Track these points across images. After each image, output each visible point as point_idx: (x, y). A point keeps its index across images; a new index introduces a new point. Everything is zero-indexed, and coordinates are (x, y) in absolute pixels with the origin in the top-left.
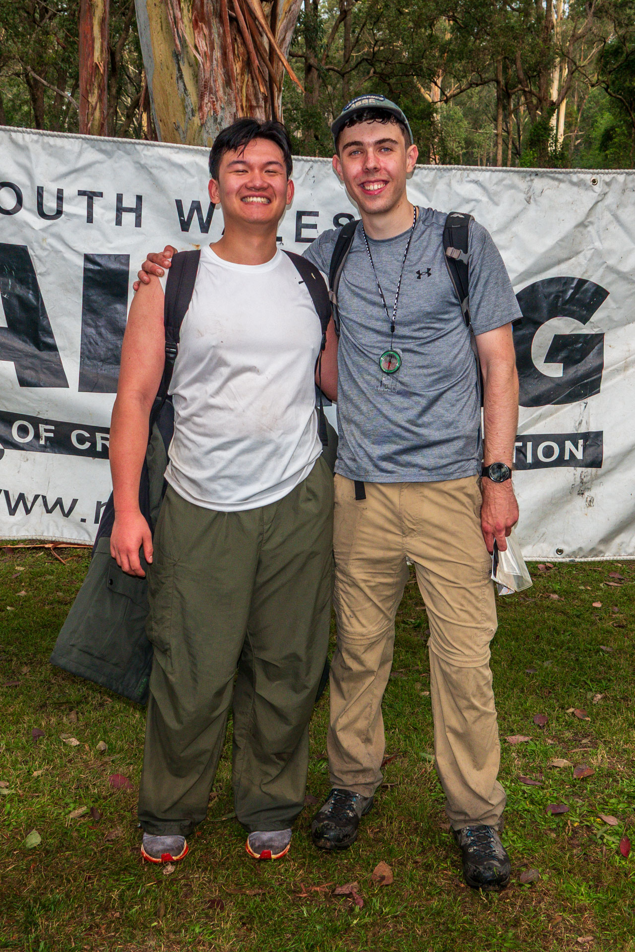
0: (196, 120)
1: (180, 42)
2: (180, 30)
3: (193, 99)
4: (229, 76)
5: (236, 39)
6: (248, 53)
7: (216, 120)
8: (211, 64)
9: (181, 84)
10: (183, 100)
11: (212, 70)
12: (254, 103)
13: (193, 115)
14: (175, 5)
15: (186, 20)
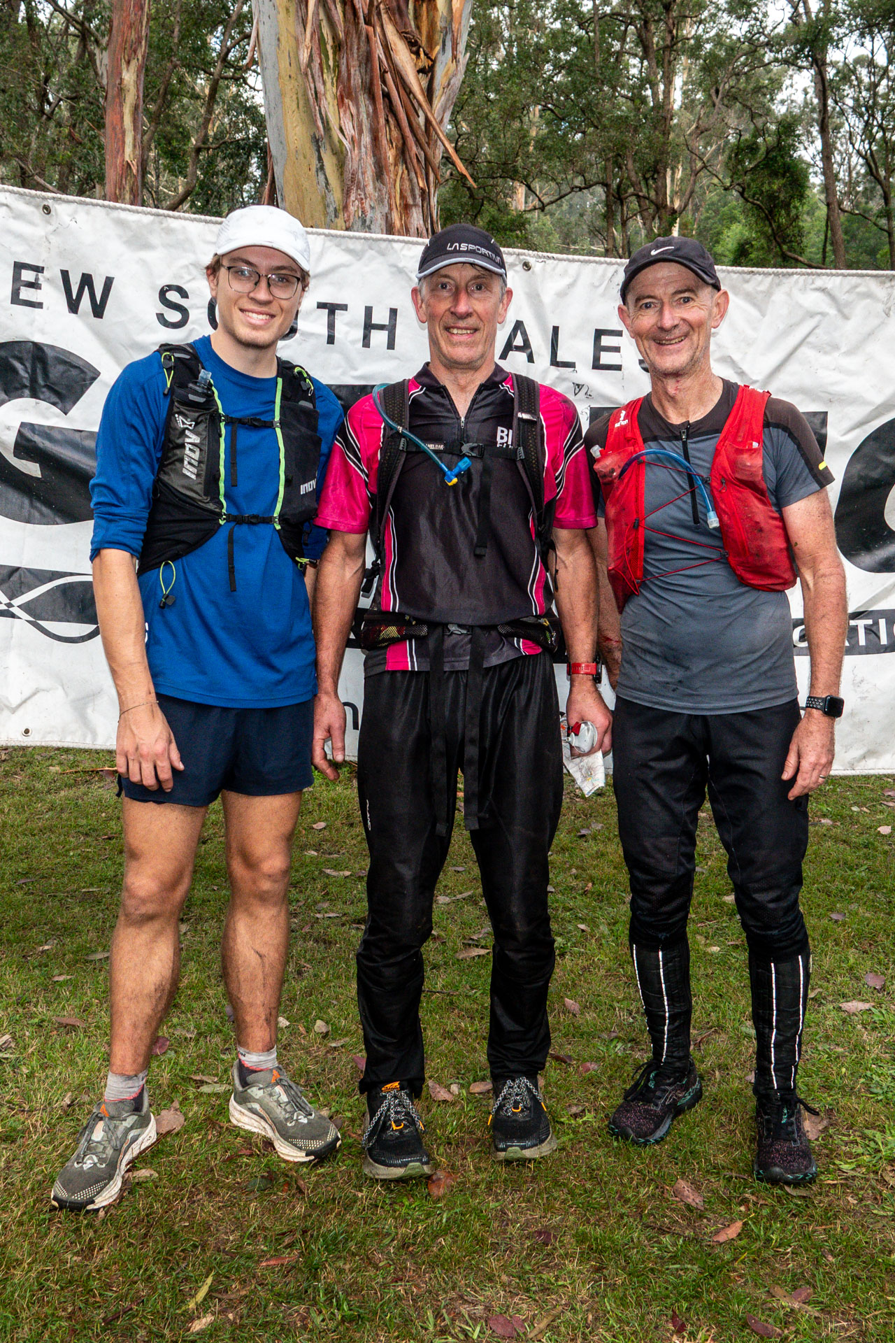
0: (340, 221)
1: (323, 123)
2: (323, 109)
3: (336, 196)
4: (380, 167)
5: (389, 120)
6: (404, 138)
7: (364, 222)
8: (360, 153)
9: (321, 177)
10: (324, 198)
11: (360, 160)
12: (410, 201)
13: (336, 216)
14: (316, 77)
15: (329, 96)
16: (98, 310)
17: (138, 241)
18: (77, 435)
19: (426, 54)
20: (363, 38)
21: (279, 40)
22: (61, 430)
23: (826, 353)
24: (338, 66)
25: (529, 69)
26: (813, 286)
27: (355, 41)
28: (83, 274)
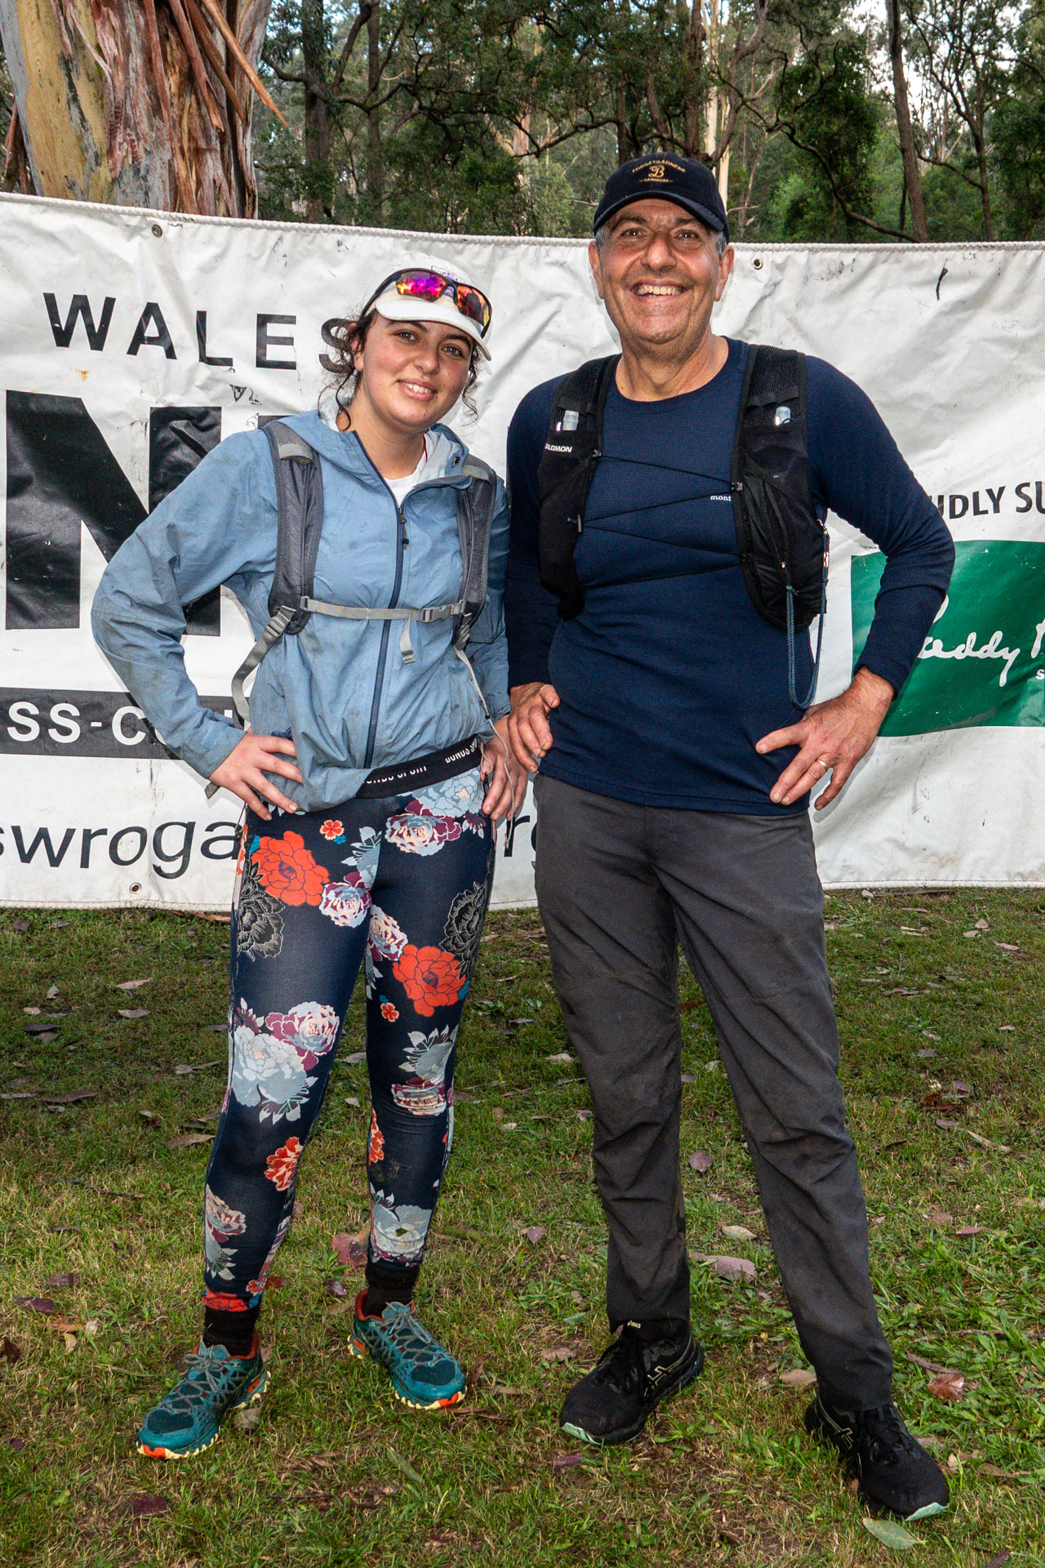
1: (71, 39)
3: (96, 136)
4: (157, 98)
5: (167, 36)
6: (190, 59)
7: (137, 171)
8: (127, 78)
9: (75, 112)
10: (80, 139)
11: (127, 88)
12: (202, 145)
13: (98, 164)
15: (79, 2)
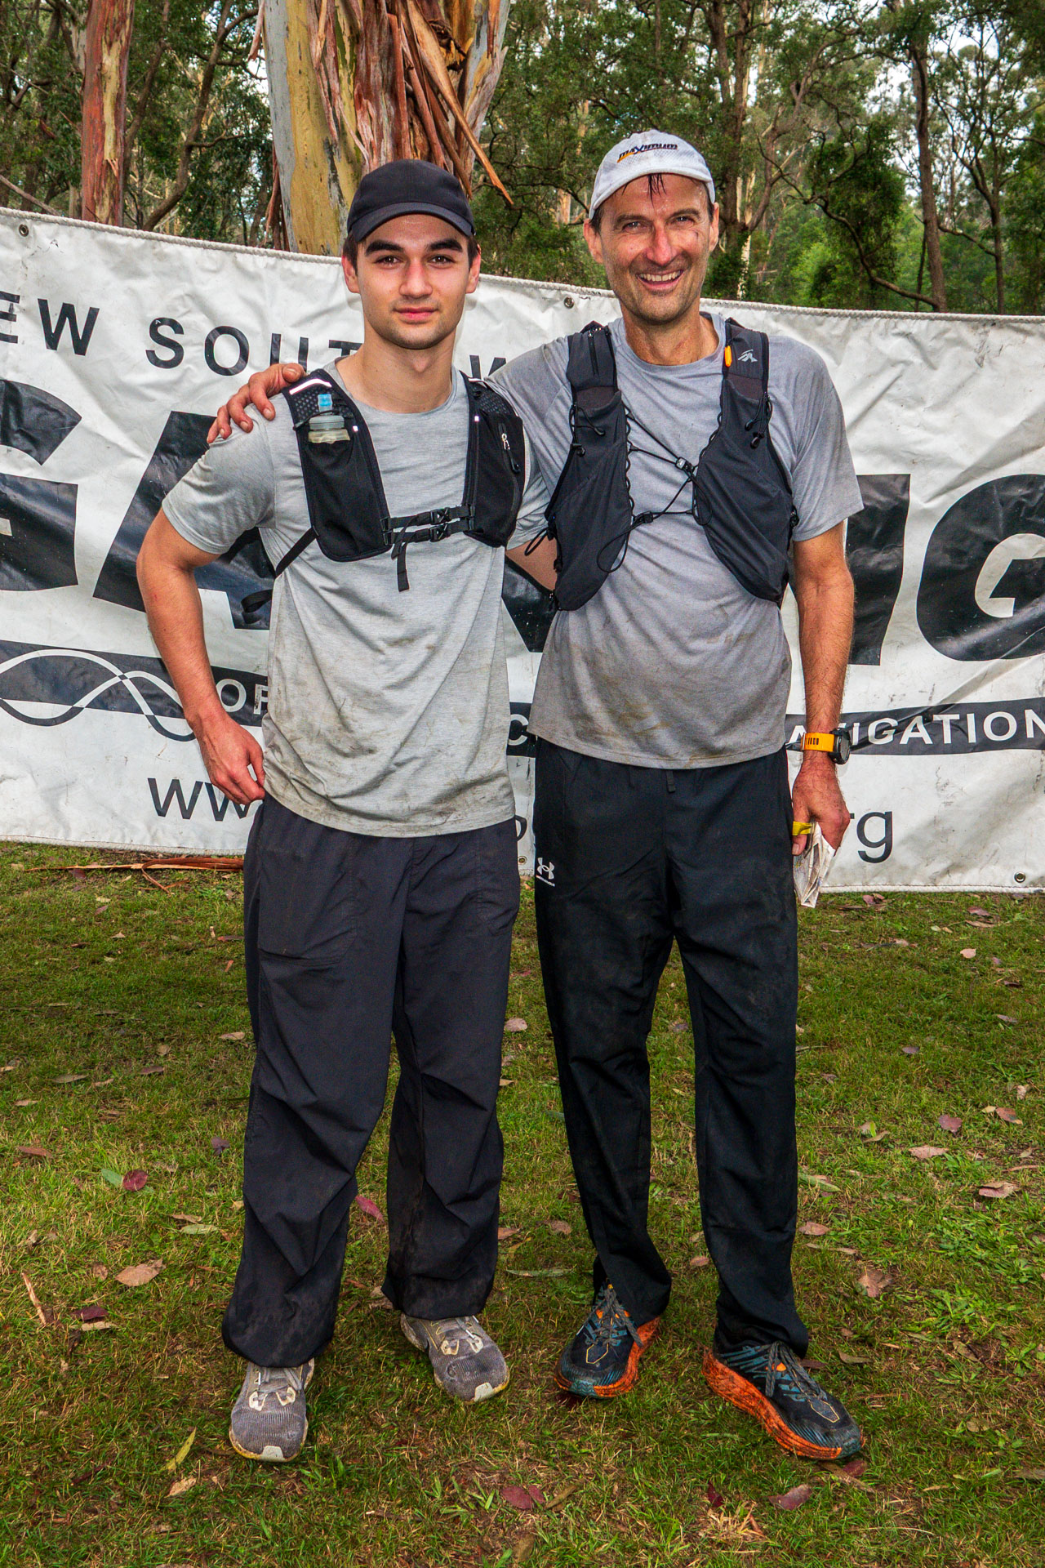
1: (337, 126)
2: (337, 112)
5: (413, 124)
9: (334, 190)
10: (337, 213)
14: (330, 73)
15: (345, 95)
16: (80, 346)
17: (127, 268)
18: (54, 490)
19: (457, 48)
20: (385, 28)
21: (287, 29)
22: (35, 482)
23: (909, 407)
24: (356, 61)
25: (578, 58)
26: (896, 331)
27: (376, 32)
28: (64, 305)
